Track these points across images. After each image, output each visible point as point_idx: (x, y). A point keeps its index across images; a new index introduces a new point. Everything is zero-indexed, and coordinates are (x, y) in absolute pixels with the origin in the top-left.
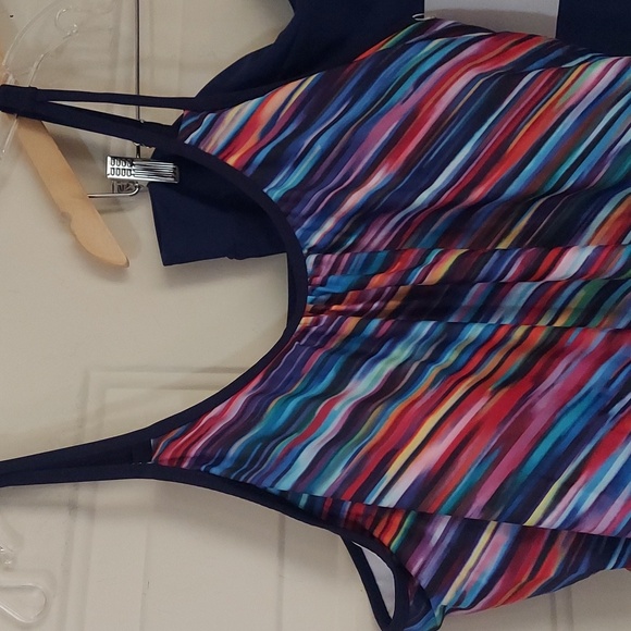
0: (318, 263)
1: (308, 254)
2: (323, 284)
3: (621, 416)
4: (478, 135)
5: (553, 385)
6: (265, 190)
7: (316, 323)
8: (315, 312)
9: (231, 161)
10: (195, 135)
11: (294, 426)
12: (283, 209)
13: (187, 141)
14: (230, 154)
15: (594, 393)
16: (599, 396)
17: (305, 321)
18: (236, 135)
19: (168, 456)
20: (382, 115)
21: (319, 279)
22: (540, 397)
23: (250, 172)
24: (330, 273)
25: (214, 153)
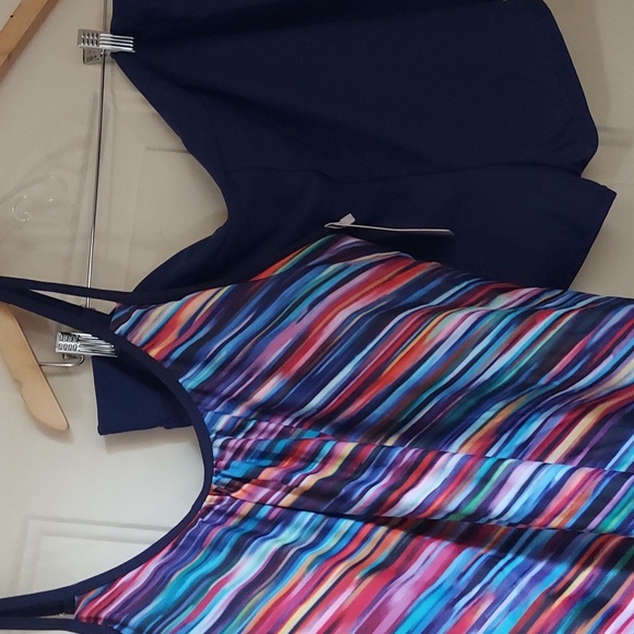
0: (223, 447)
1: (215, 438)
2: (227, 467)
3: (465, 610)
4: (358, 358)
5: (413, 576)
6: (180, 381)
7: (219, 502)
8: (218, 492)
9: (153, 353)
10: (123, 327)
11: (192, 597)
12: (195, 400)
13: (117, 332)
14: (153, 347)
15: (446, 587)
16: (451, 588)
17: (210, 499)
18: (159, 331)
19: (85, 615)
20: (279, 331)
21: (223, 463)
22: (399, 587)
23: (167, 365)
24: (233, 459)
25: (138, 345)
